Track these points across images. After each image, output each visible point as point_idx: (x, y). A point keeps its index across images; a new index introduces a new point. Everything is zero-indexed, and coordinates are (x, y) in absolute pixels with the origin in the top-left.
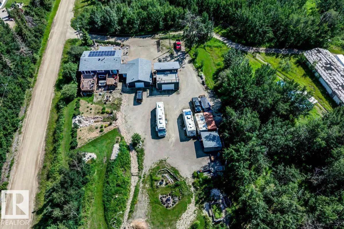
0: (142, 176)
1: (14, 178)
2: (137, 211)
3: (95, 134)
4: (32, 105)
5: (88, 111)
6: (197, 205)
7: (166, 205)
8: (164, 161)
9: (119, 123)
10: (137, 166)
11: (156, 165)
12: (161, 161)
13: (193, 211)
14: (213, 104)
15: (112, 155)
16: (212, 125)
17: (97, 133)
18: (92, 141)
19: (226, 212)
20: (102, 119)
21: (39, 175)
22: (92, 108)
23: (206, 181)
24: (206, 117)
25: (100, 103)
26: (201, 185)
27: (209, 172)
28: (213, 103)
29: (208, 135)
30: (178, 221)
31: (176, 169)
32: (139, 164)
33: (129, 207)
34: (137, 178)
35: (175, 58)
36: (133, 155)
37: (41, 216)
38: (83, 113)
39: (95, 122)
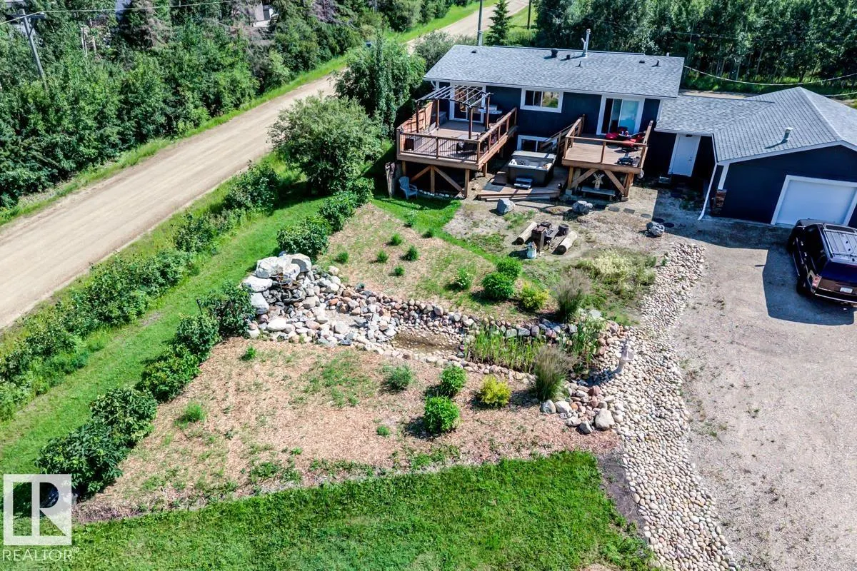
5: (380, 260)
9: (628, 414)
17: (381, 433)
18: (279, 499)
20: (470, 338)
22: (422, 255)
25: (484, 243)
39: (402, 340)
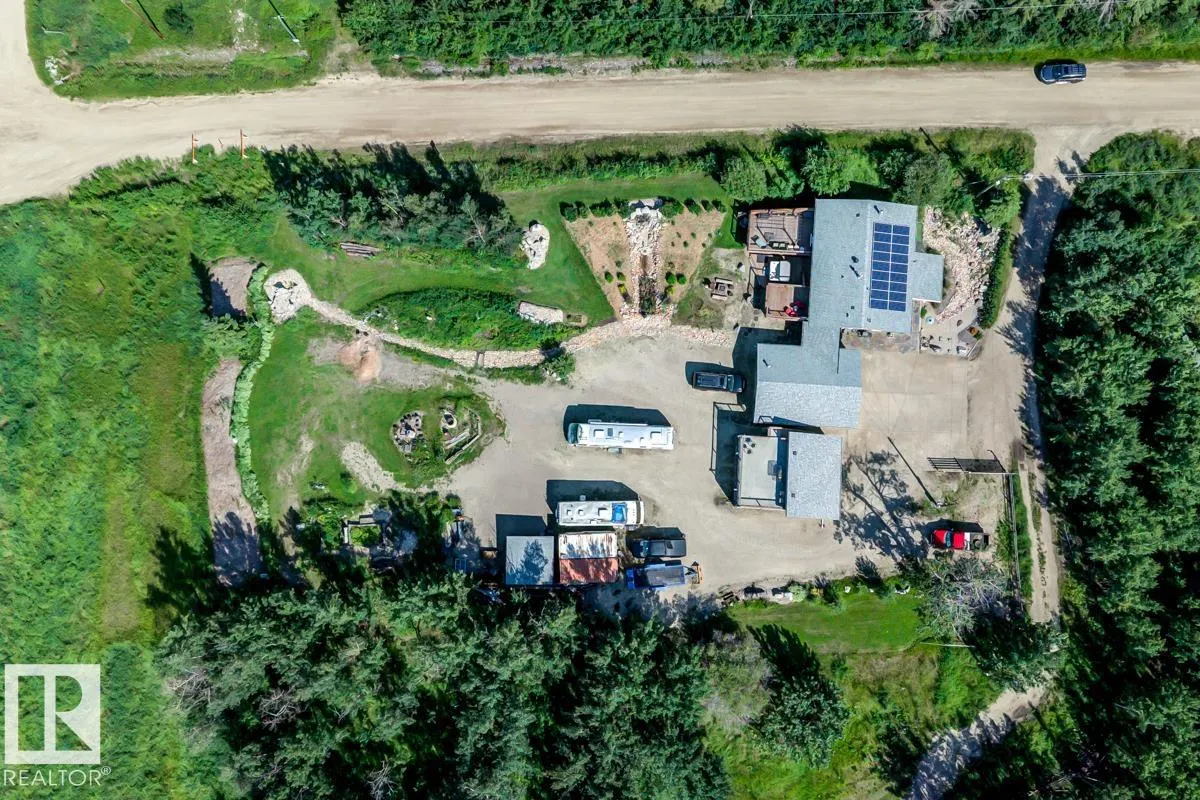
0: (472, 376)
1: (514, 85)
2: (396, 362)
3: (599, 262)
4: (728, 80)
5: (679, 236)
6: (389, 495)
7: (399, 424)
8: (500, 431)
9: (632, 321)
10: (500, 365)
11: (494, 411)
12: (501, 424)
13: (378, 482)
14: (661, 600)
15: (533, 307)
16: (572, 573)
17: (603, 267)
18: (580, 254)
19: (362, 555)
20: (650, 277)
21: (515, 138)
22: (689, 248)
23: (436, 524)
24: (601, 563)
25: (710, 265)
26: (429, 510)
27: (455, 538)
28: (666, 601)
29: (544, 554)
30: (363, 447)
31: (476, 459)
32: (505, 369)
33: (409, 345)
34: (470, 364)
35: (894, 518)
36: (533, 356)
37: (422, 160)
38: (673, 223)
39: (643, 259)
